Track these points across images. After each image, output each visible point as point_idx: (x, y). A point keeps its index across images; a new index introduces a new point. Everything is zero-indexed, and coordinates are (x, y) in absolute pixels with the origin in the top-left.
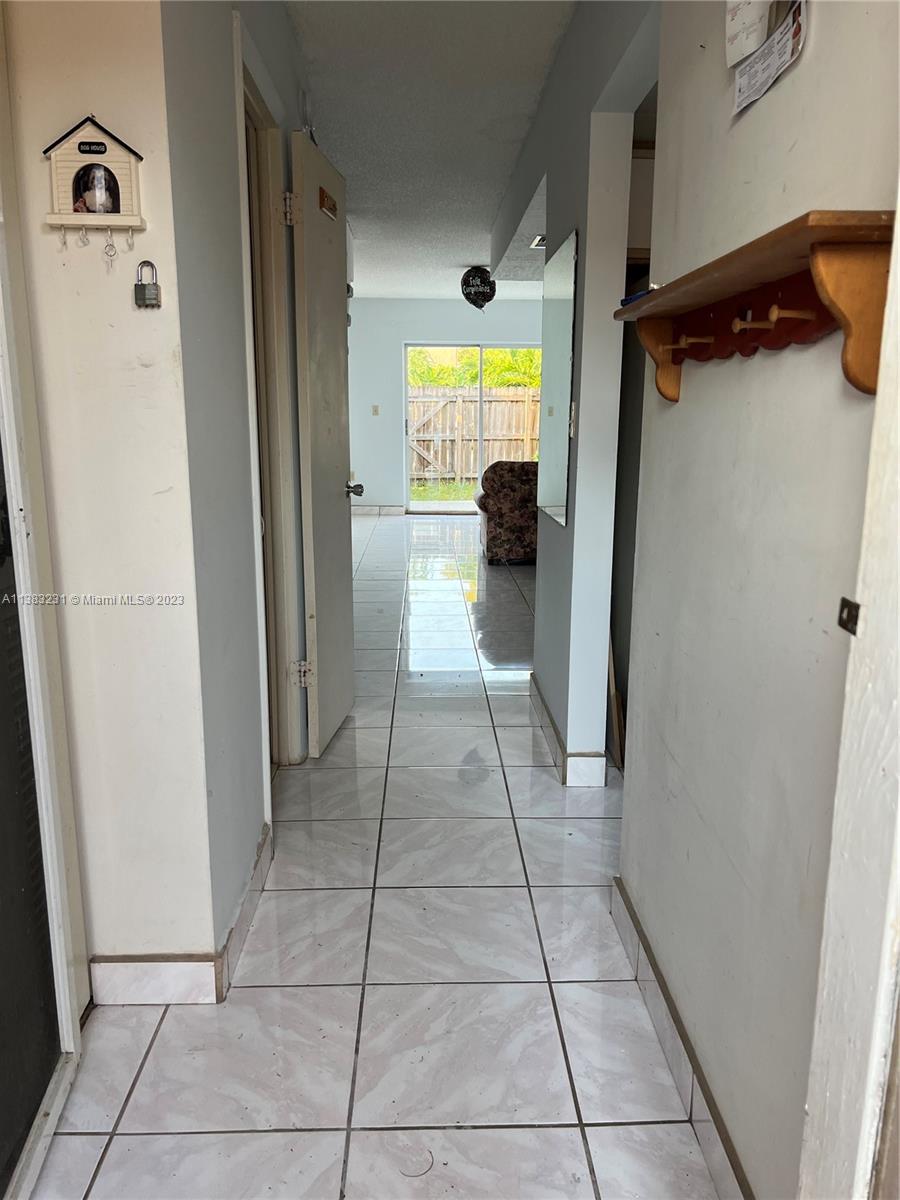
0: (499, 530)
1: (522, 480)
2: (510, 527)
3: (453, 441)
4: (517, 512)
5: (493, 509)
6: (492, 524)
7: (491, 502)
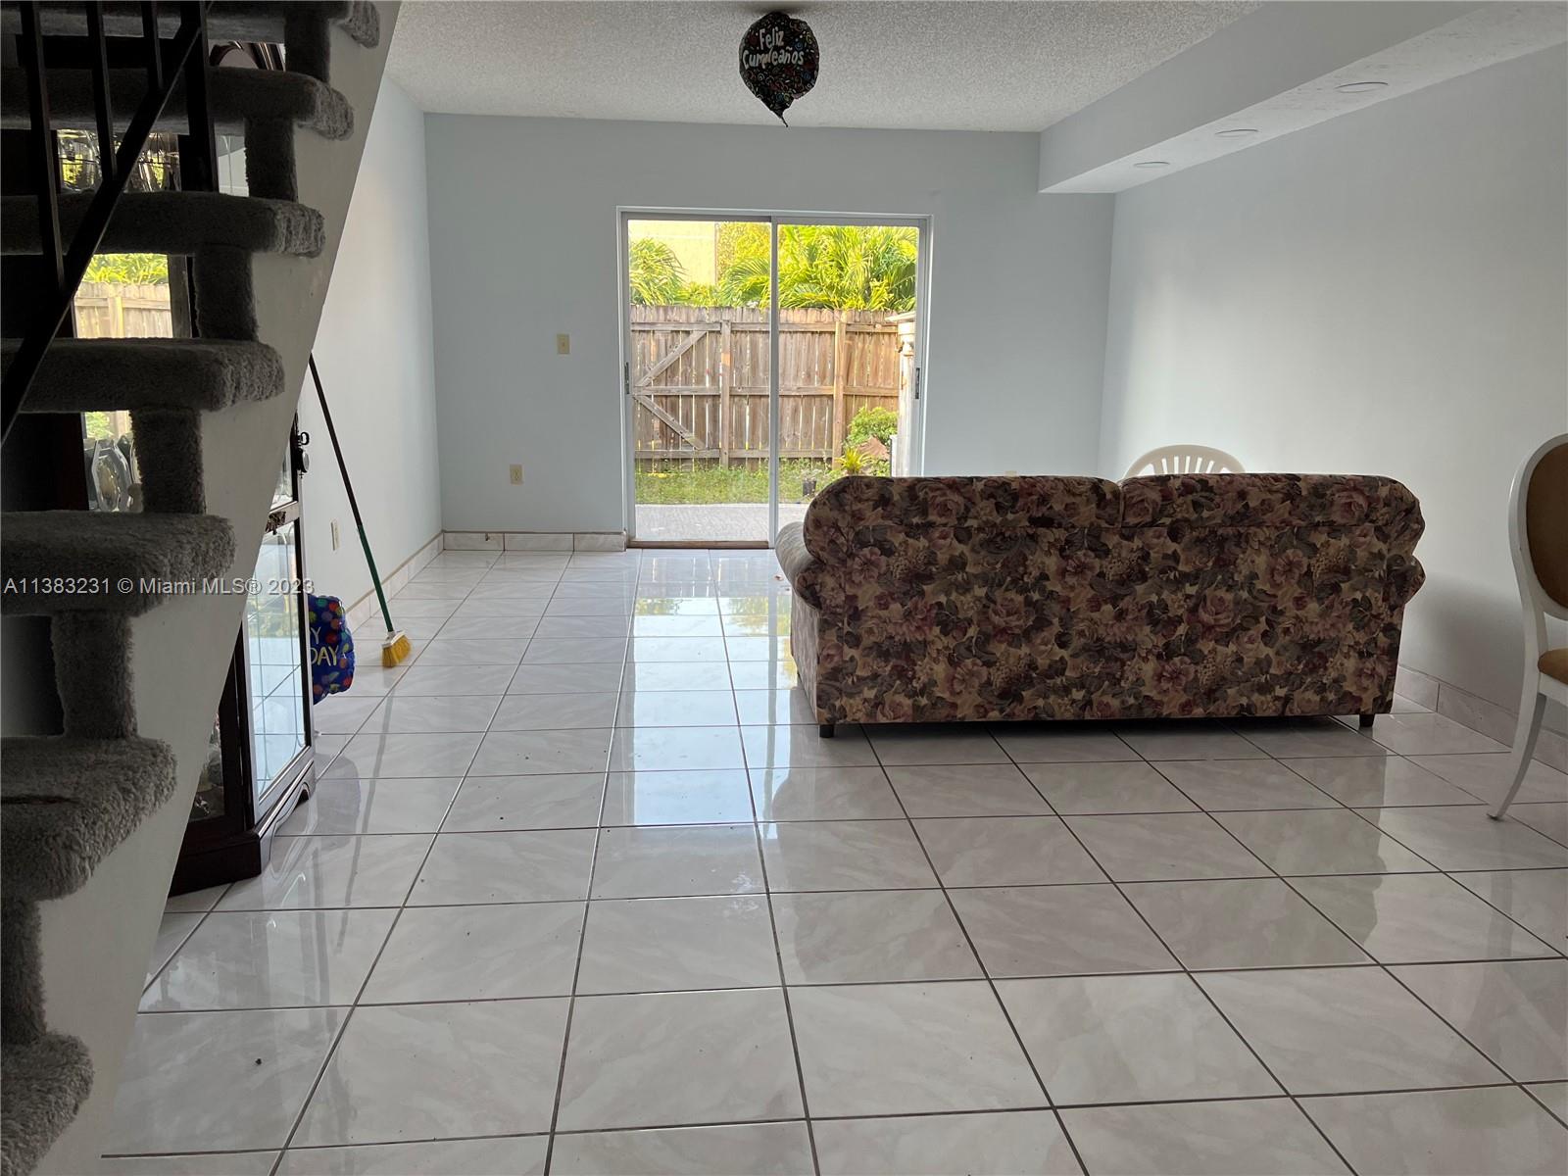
0: (849, 652)
1: (911, 526)
2: (878, 645)
3: (716, 397)
4: (896, 607)
5: (834, 597)
6: (832, 636)
7: (830, 582)
